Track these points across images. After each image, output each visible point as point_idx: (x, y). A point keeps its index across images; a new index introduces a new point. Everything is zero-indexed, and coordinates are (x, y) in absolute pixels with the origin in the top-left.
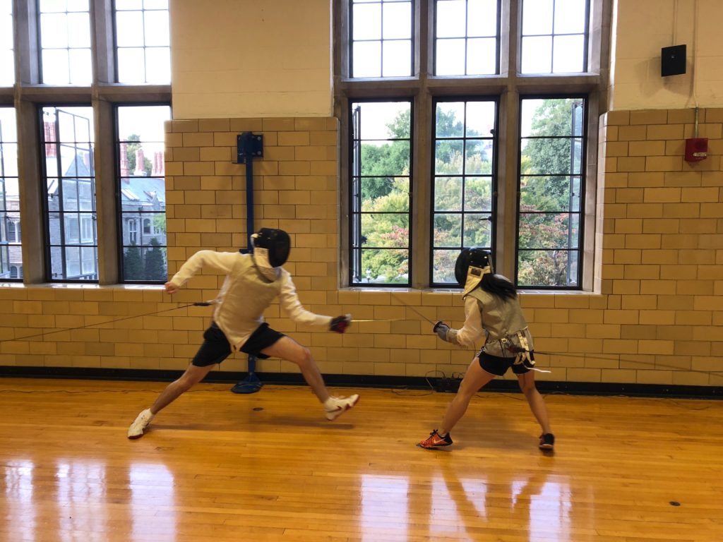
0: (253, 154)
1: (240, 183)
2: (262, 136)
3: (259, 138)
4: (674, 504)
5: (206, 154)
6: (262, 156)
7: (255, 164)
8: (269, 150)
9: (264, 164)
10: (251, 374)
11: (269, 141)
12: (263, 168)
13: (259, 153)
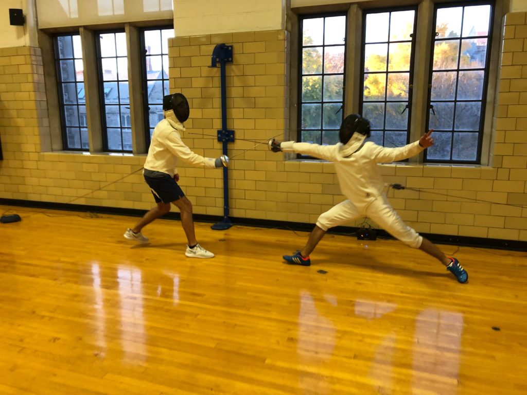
0: (226, 60)
1: (217, 82)
2: (232, 47)
3: (230, 48)
4: (496, 329)
5: (195, 61)
6: (232, 61)
7: (227, 67)
8: (237, 57)
9: (234, 67)
10: (225, 217)
11: (237, 50)
12: (233, 70)
13: (230, 59)
